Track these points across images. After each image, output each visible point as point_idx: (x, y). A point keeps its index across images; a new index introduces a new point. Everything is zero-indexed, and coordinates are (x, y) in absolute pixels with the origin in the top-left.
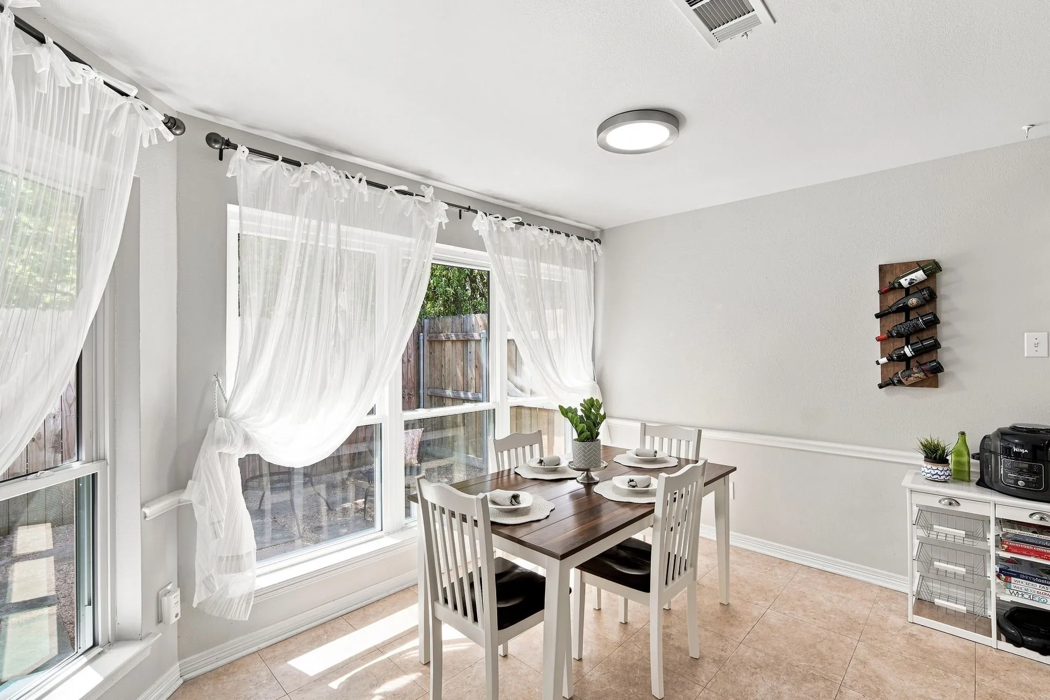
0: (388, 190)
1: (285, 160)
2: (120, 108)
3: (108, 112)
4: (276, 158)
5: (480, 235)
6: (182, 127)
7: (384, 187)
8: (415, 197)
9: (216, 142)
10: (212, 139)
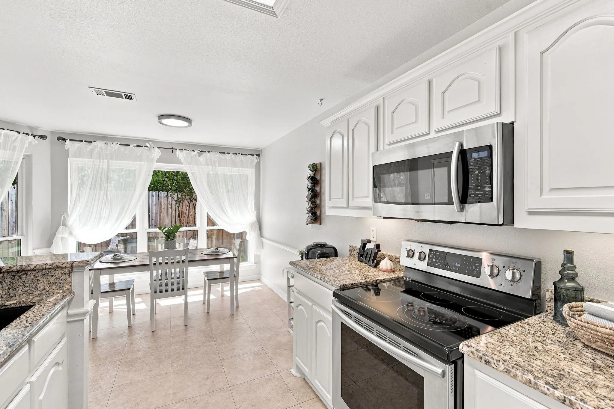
0: (131, 146)
1: (85, 141)
2: (17, 137)
3: (12, 140)
4: (82, 141)
5: (179, 158)
6: (45, 137)
7: (129, 145)
8: (143, 147)
9: (60, 139)
10: (59, 139)
